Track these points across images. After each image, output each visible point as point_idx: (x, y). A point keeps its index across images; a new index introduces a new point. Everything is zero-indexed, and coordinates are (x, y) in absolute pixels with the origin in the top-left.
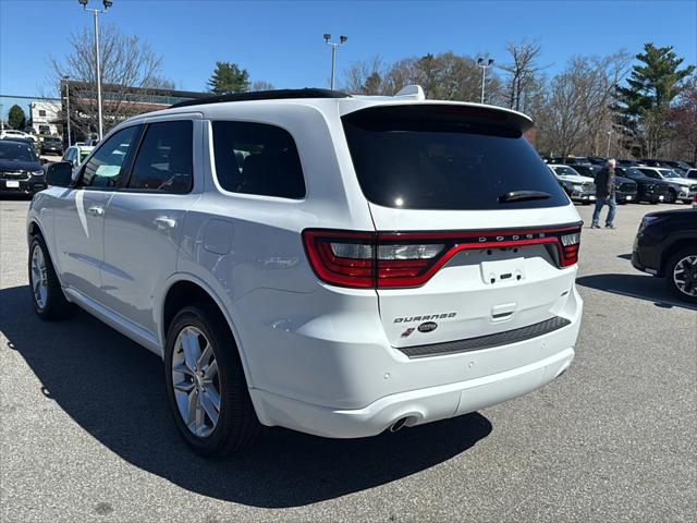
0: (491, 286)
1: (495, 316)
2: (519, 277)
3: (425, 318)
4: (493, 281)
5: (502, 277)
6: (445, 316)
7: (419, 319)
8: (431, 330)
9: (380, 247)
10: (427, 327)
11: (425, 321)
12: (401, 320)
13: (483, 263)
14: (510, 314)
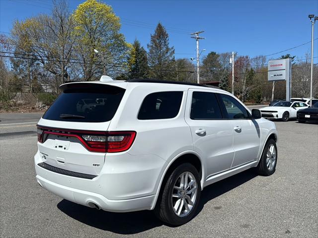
2: (65, 149)
4: (56, 147)
5: (59, 146)
14: (63, 162)
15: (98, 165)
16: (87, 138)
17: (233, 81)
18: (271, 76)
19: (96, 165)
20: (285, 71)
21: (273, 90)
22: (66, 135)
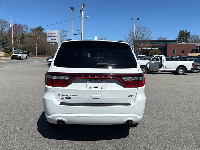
0: (89, 89)
1: (92, 98)
2: (102, 88)
3: (67, 95)
4: (90, 88)
5: (94, 87)
6: (73, 95)
7: (65, 95)
8: (69, 99)
9: (53, 76)
10: (68, 98)
11: (67, 96)
12: (60, 95)
13: (87, 83)
14: (99, 98)
15: (132, 96)
16: (125, 79)
17: (13, 40)
18: (49, 40)
19: (130, 96)
20: (57, 37)
21: (37, 48)
22: (99, 78)
